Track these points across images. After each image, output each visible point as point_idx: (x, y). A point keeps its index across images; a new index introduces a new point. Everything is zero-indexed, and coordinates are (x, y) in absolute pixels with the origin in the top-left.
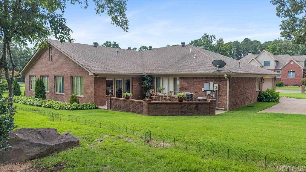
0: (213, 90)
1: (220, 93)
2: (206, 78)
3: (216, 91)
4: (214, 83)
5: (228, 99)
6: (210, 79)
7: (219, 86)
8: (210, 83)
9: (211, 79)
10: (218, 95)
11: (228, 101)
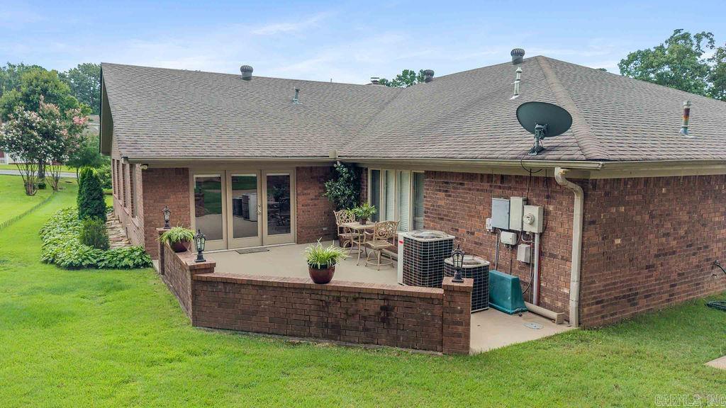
0: (524, 233)
1: (549, 246)
2: (503, 178)
3: (534, 234)
4: (527, 202)
5: (574, 276)
6: (513, 184)
7: (545, 213)
8: (513, 199)
9: (517, 182)
10: (541, 254)
11: (574, 286)
